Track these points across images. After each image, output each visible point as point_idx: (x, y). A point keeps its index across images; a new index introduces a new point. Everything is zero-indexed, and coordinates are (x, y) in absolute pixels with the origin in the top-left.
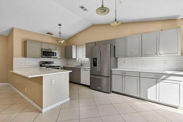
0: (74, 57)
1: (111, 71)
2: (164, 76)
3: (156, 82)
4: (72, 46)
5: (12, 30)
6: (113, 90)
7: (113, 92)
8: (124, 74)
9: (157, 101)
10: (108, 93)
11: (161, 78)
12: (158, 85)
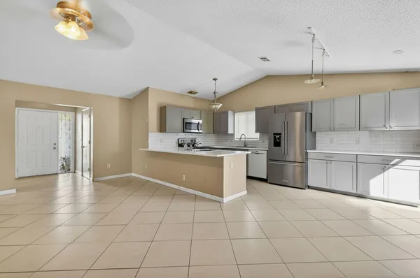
0: (230, 131)
1: (307, 153)
2: (397, 160)
3: (384, 170)
4: (227, 112)
5: (145, 91)
6: (310, 183)
7: (309, 187)
8: (329, 159)
9: (385, 197)
10: (302, 189)
11: (391, 163)
12: (386, 173)
